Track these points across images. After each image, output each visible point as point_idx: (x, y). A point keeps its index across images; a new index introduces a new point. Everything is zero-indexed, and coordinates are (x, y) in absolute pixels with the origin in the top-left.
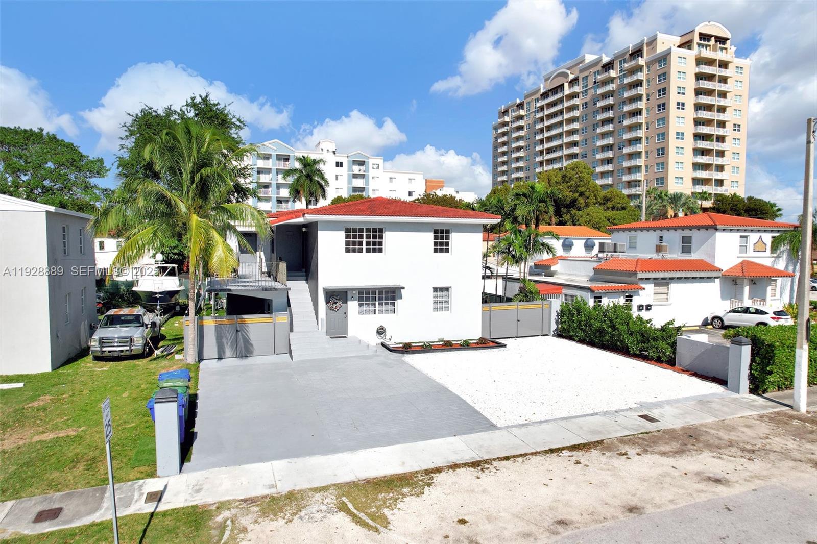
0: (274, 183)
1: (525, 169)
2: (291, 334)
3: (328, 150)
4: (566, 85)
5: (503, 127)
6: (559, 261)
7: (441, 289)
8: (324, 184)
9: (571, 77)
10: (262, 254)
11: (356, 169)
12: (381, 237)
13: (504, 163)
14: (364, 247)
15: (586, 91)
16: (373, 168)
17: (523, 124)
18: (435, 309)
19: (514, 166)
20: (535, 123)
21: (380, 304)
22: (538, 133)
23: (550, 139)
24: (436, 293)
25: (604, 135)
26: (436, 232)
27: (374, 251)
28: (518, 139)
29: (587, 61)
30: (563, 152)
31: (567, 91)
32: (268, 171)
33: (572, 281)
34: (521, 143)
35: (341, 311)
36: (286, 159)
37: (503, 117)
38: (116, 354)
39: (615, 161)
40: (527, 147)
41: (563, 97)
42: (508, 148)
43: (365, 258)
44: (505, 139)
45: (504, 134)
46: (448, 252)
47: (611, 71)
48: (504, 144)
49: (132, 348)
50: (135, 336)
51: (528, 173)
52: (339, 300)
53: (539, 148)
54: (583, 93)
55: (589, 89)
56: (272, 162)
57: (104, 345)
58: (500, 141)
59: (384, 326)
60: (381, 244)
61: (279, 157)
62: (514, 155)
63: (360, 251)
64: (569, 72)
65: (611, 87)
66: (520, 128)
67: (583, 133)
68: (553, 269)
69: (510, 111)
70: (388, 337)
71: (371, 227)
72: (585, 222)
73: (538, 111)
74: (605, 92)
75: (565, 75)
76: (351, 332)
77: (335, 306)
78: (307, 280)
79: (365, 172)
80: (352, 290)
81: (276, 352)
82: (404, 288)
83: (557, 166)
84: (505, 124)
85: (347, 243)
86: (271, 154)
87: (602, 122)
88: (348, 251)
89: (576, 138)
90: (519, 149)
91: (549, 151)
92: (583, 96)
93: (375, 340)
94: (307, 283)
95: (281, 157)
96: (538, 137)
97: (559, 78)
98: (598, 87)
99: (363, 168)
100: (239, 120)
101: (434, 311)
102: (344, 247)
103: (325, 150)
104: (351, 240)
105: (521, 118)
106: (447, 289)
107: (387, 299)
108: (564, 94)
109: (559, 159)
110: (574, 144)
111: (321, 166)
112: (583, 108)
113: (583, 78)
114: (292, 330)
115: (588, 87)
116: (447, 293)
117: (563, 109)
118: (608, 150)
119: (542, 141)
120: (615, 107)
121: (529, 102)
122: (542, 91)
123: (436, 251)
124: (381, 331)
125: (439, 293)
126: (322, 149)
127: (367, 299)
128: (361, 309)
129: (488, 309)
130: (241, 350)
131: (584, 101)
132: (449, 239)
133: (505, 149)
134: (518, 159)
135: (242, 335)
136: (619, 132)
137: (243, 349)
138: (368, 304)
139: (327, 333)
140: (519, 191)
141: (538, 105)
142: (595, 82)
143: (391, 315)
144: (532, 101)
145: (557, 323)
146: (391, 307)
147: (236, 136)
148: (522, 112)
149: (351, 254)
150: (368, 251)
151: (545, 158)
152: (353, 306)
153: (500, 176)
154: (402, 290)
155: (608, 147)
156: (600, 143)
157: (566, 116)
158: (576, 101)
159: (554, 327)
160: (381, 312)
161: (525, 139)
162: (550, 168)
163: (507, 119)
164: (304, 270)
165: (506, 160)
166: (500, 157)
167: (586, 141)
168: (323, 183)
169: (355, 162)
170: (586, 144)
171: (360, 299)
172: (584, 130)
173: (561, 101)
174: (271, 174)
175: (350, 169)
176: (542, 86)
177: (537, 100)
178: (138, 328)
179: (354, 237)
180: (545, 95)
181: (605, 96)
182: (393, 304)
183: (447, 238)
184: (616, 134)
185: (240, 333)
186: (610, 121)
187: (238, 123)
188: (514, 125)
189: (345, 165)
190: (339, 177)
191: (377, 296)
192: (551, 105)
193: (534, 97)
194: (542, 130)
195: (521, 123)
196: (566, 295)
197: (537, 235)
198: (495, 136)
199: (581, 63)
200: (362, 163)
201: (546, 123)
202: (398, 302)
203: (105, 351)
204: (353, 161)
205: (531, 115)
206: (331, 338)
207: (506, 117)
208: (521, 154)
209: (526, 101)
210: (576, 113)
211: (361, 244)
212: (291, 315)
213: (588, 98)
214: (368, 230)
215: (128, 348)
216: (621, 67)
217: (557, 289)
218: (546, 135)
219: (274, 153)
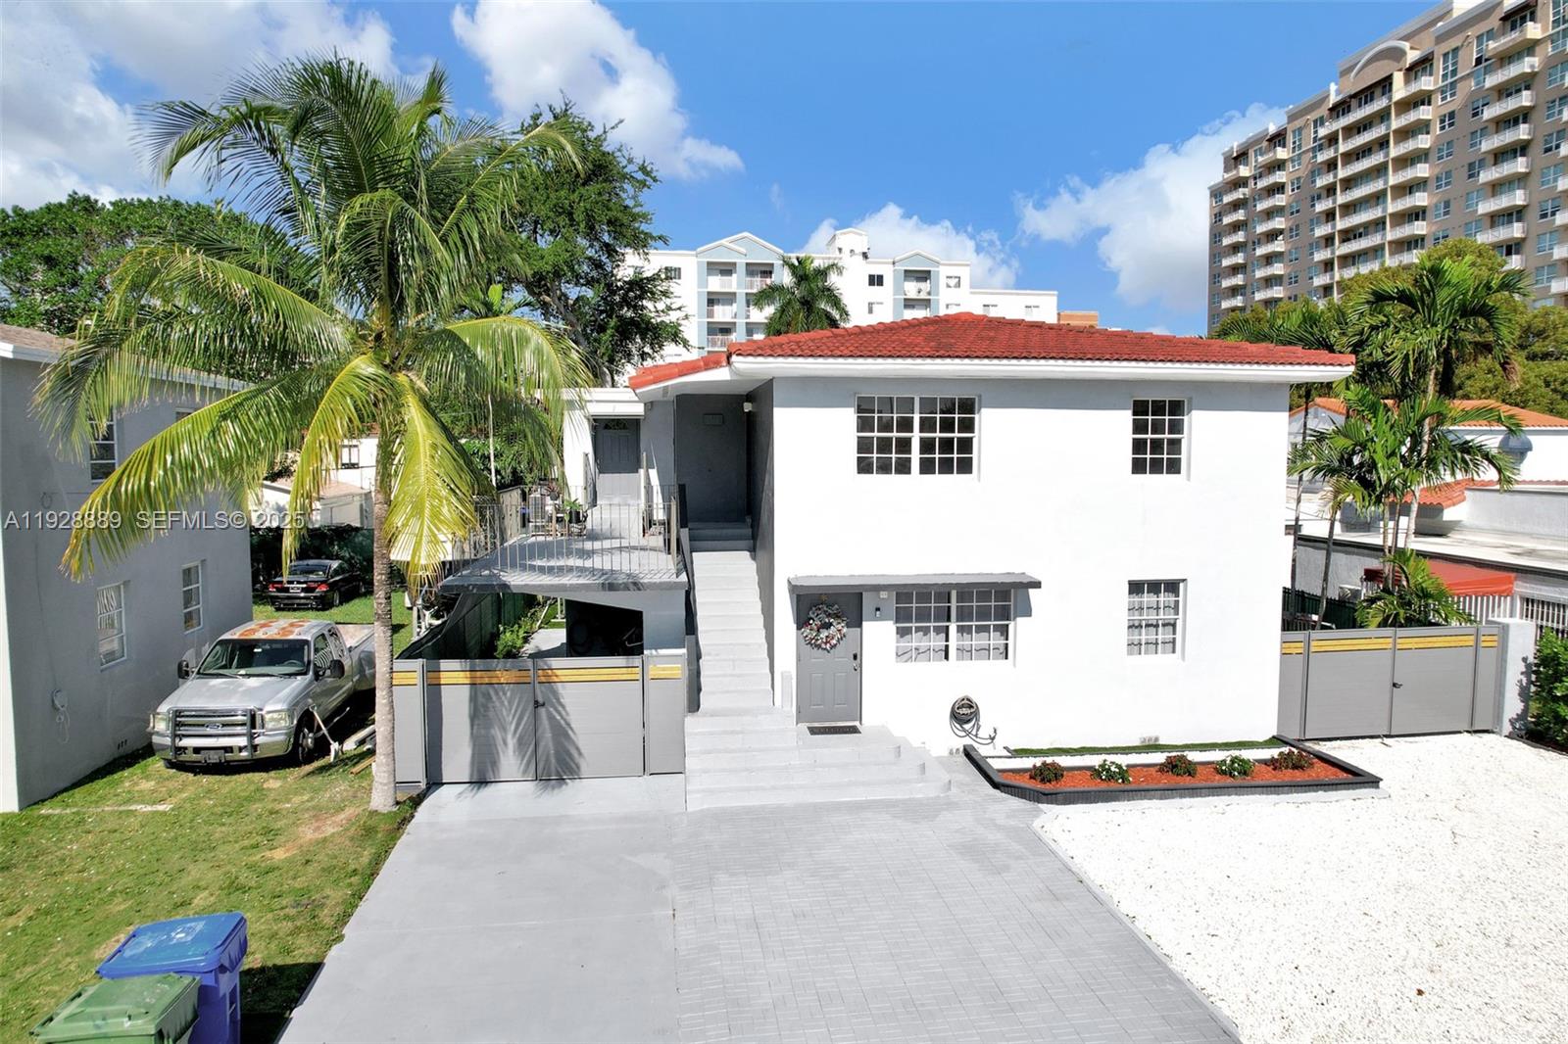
0: (741, 322)
1: (1286, 280)
2: (691, 721)
3: (852, 251)
4: (1398, 78)
5: (1235, 189)
6: (1467, 493)
7: (1154, 587)
8: (838, 317)
9: (1412, 56)
10: (653, 473)
11: (912, 289)
12: (968, 426)
13: (1235, 269)
14: (915, 455)
15: (1453, 85)
16: (948, 286)
17: (1284, 180)
18: (1134, 646)
19: (1260, 274)
20: (1314, 173)
21: (960, 629)
22: (1319, 197)
23: (1349, 208)
24: (1136, 599)
25: (1497, 187)
26: (1139, 408)
27: (946, 467)
28: (1269, 214)
29: (1456, 14)
30: (1384, 235)
31: (1400, 90)
32: (729, 298)
33: (1531, 553)
34: (1279, 223)
35: (843, 651)
36: (767, 271)
37: (1236, 167)
38: (214, 758)
39: (1528, 247)
40: (1294, 231)
41: (1388, 108)
42: (1246, 236)
43: (917, 488)
44: (1240, 215)
45: (1236, 205)
46: (1178, 472)
47: (1530, 24)
48: (1236, 227)
49: (257, 741)
50: (268, 708)
51: (1294, 289)
52: (837, 616)
53: (1321, 231)
54: (1443, 92)
55: (1462, 78)
56: (738, 277)
57: (183, 731)
58: (1227, 220)
59: (975, 699)
60: (966, 445)
61: (751, 268)
62: (1260, 251)
63: (904, 468)
64: (1406, 45)
65: (1528, 64)
66: (1279, 188)
67: (1438, 187)
68: (1449, 515)
69: (1251, 153)
70: (985, 732)
71: (939, 394)
72: (1483, 391)
73: (1321, 148)
74: (1508, 82)
75: (1397, 54)
76: (872, 716)
77: (824, 634)
78: (753, 550)
79: (929, 293)
80: (877, 588)
81: (652, 767)
82: (1037, 585)
83: (1365, 269)
84: (1239, 183)
85: (864, 446)
86: (734, 264)
87: (1496, 155)
88: (864, 467)
89: (1421, 199)
90: (1272, 236)
91: (1348, 235)
92: (1443, 99)
93: (947, 740)
94: (754, 558)
95: (755, 268)
96: (1321, 206)
97: (1378, 64)
98: (1488, 71)
99: (925, 286)
100: (643, 169)
101: (1130, 653)
102: (853, 455)
103: (846, 251)
104: (876, 434)
105: (1279, 165)
106: (1173, 586)
107: (983, 614)
108: (1390, 99)
109: (1376, 252)
110: (1417, 214)
111: (833, 279)
112: (1442, 128)
113: (1446, 55)
114: (694, 705)
115: (1459, 76)
116: (1173, 599)
117: (1388, 135)
118: (1510, 222)
119: (1330, 215)
120: (1534, 116)
121: (1300, 129)
122: (1333, 99)
123: (1138, 467)
124: (964, 713)
125: (1148, 599)
126: (840, 250)
127: (923, 616)
128: (905, 643)
129: (1300, 648)
130: (547, 760)
131: (1446, 110)
132: (1180, 431)
133: (1240, 237)
134: (1269, 259)
135: (551, 718)
136: (1543, 175)
137: (553, 760)
138: (926, 631)
139: (800, 717)
140: (1389, 287)
141: (1322, 132)
142: (1479, 61)
143: (997, 665)
144: (1306, 125)
145: (1524, 694)
146: (995, 640)
147: (630, 203)
148: (1281, 153)
149: (875, 479)
150: (927, 467)
151: (1337, 253)
152: (878, 635)
153: (1228, 298)
154: (1032, 591)
155: (1510, 215)
156: (1485, 207)
157: (1395, 151)
158: (1424, 113)
159: (1513, 706)
160: (965, 653)
161: (1287, 212)
162: (1349, 273)
163: (1244, 171)
164: (749, 520)
165: (1241, 261)
166: (1229, 255)
167: (1447, 204)
168: (836, 314)
169: (910, 275)
170: (1446, 213)
171: (901, 616)
172: (1442, 179)
173: (1383, 116)
174: (735, 305)
175: (898, 289)
176: (1333, 87)
177: (1320, 122)
178: (292, 679)
179: (886, 426)
180: (1341, 108)
181: (1505, 91)
182: (1004, 631)
183: (1176, 427)
184: (1534, 181)
185: (542, 711)
186: (1521, 149)
187: (640, 176)
188: (1262, 184)
189: (888, 280)
190: (875, 307)
191: (954, 605)
192: (1352, 130)
193: (1312, 117)
194: (1330, 190)
195: (1280, 177)
196: (1528, 601)
197: (1441, 418)
198: (1217, 210)
199: (1440, 18)
200: (923, 276)
201: (1343, 173)
202: (1019, 626)
203: (185, 748)
204: (906, 271)
205: (1303, 157)
206: (813, 731)
207: (1241, 167)
208: (1278, 246)
209: (1290, 128)
210: (1424, 142)
211: (904, 445)
212: (696, 655)
213: (1455, 103)
214: (928, 404)
215: (243, 741)
216: (1558, 13)
217: (1501, 582)
218: (1341, 198)
219: (741, 261)
